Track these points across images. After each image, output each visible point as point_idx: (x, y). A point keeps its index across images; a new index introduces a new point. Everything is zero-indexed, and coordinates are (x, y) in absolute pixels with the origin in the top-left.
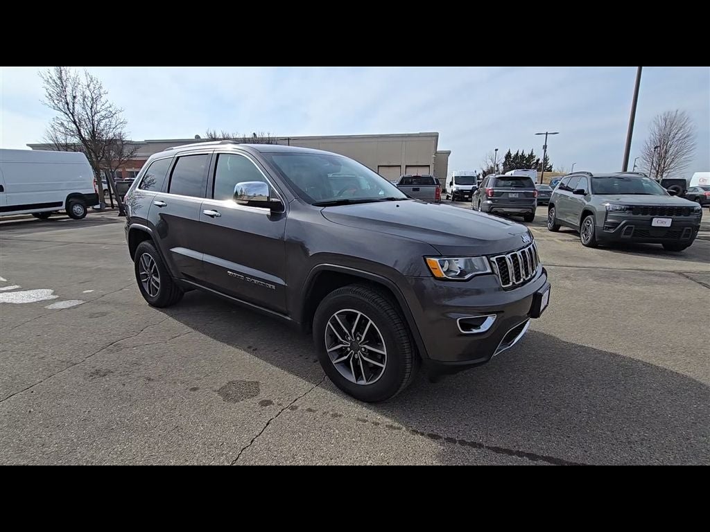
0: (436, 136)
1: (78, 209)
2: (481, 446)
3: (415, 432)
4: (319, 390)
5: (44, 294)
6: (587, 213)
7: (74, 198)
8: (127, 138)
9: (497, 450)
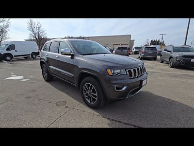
0: (130, 36)
1: (34, 56)
2: (121, 122)
3: (104, 117)
4: (82, 104)
5: (21, 77)
6: (171, 57)
7: (33, 53)
8: (48, 38)
9: (125, 124)
